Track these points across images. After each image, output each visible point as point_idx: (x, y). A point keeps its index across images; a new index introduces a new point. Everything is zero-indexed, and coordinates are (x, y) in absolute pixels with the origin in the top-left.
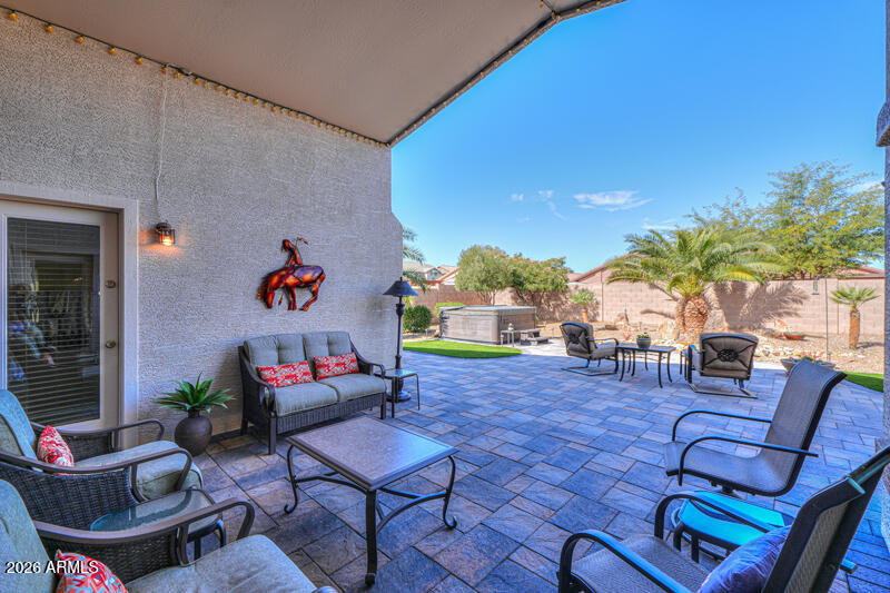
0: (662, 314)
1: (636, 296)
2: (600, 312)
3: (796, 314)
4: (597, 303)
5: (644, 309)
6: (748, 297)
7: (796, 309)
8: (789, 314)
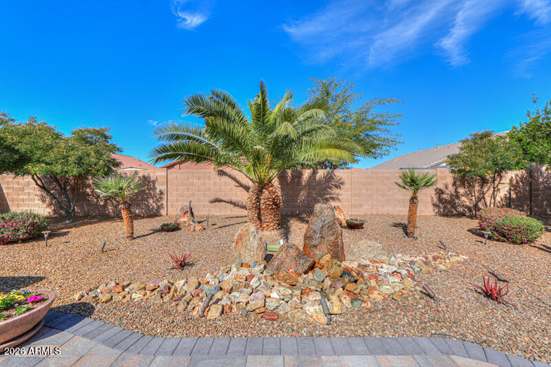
0: (231, 203)
1: (204, 183)
2: (164, 203)
3: (338, 199)
4: (161, 193)
5: (212, 198)
6: (303, 183)
7: (338, 195)
8: (333, 199)
